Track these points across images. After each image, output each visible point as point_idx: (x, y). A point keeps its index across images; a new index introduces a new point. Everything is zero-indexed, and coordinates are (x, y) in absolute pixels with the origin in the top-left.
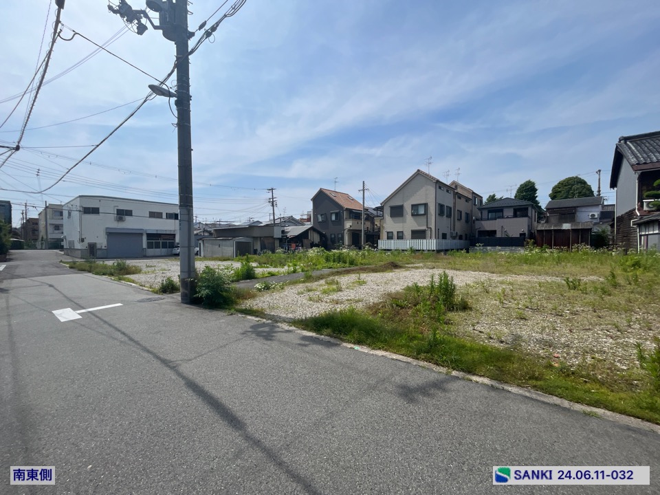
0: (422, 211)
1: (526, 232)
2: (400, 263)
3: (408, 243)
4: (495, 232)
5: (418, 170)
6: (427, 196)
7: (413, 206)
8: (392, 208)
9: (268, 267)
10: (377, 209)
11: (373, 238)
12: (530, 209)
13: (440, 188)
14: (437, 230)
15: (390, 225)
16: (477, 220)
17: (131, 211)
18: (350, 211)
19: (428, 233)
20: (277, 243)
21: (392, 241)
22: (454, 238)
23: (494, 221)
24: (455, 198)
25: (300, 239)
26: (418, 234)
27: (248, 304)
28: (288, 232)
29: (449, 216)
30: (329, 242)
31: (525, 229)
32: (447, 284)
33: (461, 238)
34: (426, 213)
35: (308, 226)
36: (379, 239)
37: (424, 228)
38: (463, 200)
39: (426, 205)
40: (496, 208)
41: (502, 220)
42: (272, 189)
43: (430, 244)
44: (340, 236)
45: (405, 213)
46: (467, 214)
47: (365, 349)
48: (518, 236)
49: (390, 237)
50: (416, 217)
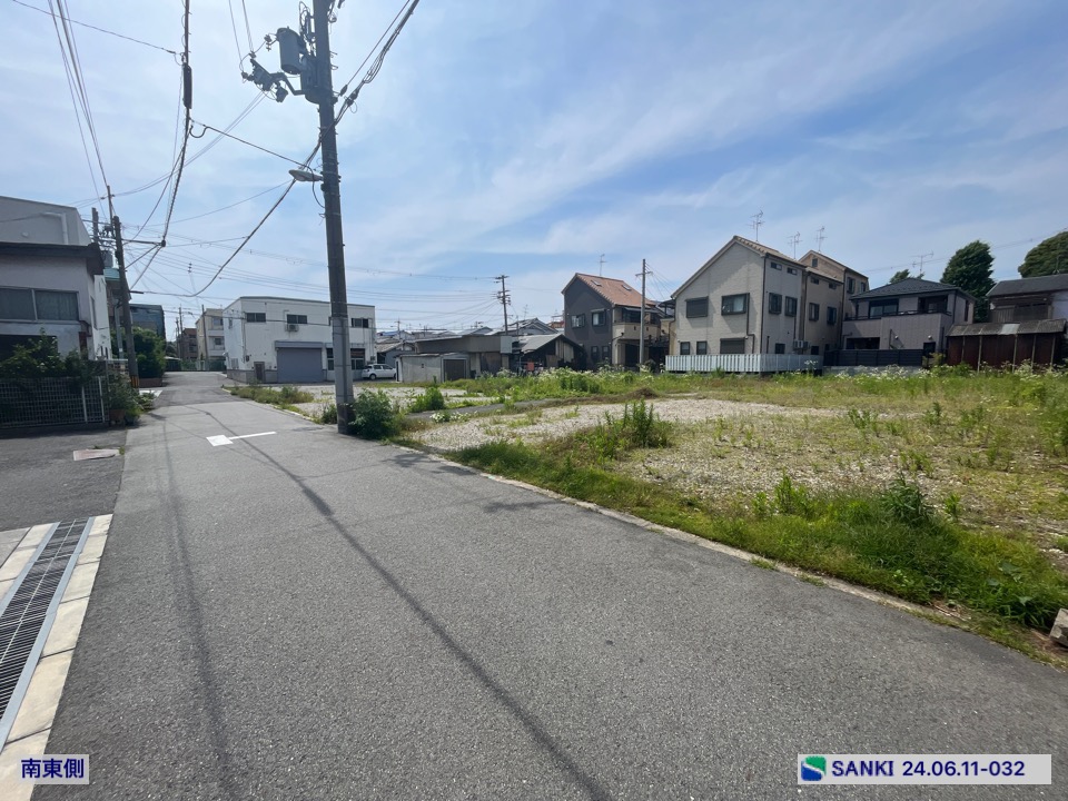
0: (739, 307)
1: (937, 340)
3: (714, 361)
4: (877, 340)
5: (735, 237)
6: (749, 280)
7: (724, 298)
8: (690, 302)
10: (666, 304)
11: (658, 352)
12: (951, 298)
13: (774, 266)
14: (766, 339)
15: (685, 330)
17: (306, 317)
18: (622, 309)
19: (749, 343)
20: (506, 361)
21: (689, 357)
22: (800, 351)
23: (878, 321)
24: (804, 281)
25: (543, 356)
26: (732, 346)
28: (524, 345)
29: (791, 314)
30: (589, 359)
31: (934, 335)
33: (815, 351)
34: (746, 311)
35: (561, 331)
36: (668, 354)
37: (742, 335)
38: (823, 285)
39: (746, 297)
42: (503, 277)
43: (752, 361)
44: (606, 350)
45: (710, 311)
46: (831, 311)
48: (921, 347)
49: (685, 350)
50: (728, 317)
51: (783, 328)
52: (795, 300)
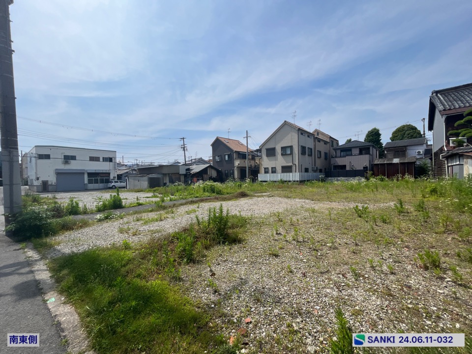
0: (289, 152)
2: (248, 192)
3: (279, 176)
4: (345, 166)
5: (285, 121)
6: (292, 140)
7: (282, 148)
8: (267, 150)
10: (257, 151)
11: (255, 172)
12: (371, 148)
13: (302, 134)
14: (301, 166)
15: (266, 162)
16: (332, 157)
17: (75, 156)
18: (238, 153)
19: (294, 168)
20: (182, 178)
21: (268, 175)
22: (315, 171)
23: (344, 158)
24: (315, 141)
25: (201, 175)
26: (286, 169)
28: (192, 170)
29: (310, 155)
30: (224, 177)
31: (367, 164)
33: (321, 171)
34: (292, 153)
36: (259, 173)
37: (290, 164)
38: (322, 143)
39: (291, 147)
40: (347, 149)
42: (183, 138)
43: (295, 176)
44: (231, 171)
45: (276, 154)
46: (326, 154)
48: (362, 169)
49: (266, 172)
50: (284, 156)
51: (308, 161)
52: (311, 149)
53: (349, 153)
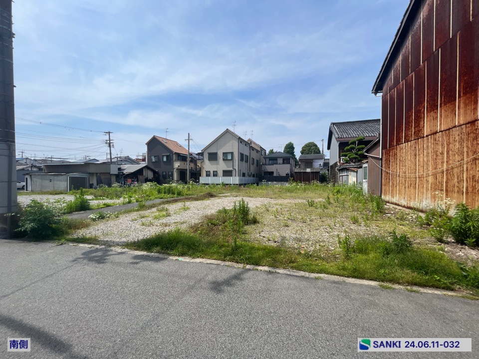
0: (229, 157)
1: (289, 173)
2: (214, 194)
3: (220, 179)
4: (273, 173)
5: (227, 129)
6: (232, 147)
7: (224, 153)
8: (210, 154)
9: (103, 199)
10: (199, 154)
11: (196, 175)
12: (291, 159)
13: (241, 142)
14: (240, 171)
15: (208, 166)
16: (263, 164)
18: (178, 155)
19: (234, 172)
20: (113, 179)
21: (210, 178)
22: (250, 176)
23: (272, 166)
24: (250, 150)
25: (136, 176)
26: (227, 173)
27: (81, 233)
28: (124, 169)
29: (247, 161)
30: (161, 178)
31: (288, 171)
32: (244, 207)
33: (254, 176)
34: (232, 159)
35: (143, 164)
36: (200, 176)
37: (231, 169)
38: (255, 151)
39: (232, 153)
40: (273, 158)
41: (277, 165)
42: (109, 133)
43: (235, 180)
44: (170, 173)
45: (218, 159)
46: (257, 161)
47: (187, 259)
48: (285, 175)
49: (208, 175)
50: (226, 161)
51: (244, 165)
52: (247, 156)
53: (275, 162)
